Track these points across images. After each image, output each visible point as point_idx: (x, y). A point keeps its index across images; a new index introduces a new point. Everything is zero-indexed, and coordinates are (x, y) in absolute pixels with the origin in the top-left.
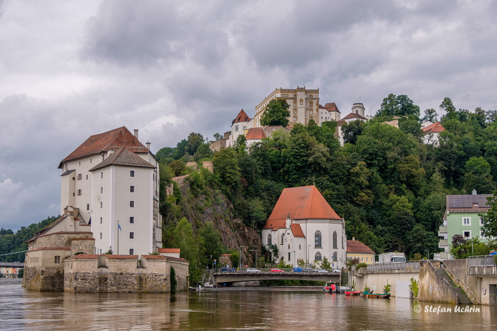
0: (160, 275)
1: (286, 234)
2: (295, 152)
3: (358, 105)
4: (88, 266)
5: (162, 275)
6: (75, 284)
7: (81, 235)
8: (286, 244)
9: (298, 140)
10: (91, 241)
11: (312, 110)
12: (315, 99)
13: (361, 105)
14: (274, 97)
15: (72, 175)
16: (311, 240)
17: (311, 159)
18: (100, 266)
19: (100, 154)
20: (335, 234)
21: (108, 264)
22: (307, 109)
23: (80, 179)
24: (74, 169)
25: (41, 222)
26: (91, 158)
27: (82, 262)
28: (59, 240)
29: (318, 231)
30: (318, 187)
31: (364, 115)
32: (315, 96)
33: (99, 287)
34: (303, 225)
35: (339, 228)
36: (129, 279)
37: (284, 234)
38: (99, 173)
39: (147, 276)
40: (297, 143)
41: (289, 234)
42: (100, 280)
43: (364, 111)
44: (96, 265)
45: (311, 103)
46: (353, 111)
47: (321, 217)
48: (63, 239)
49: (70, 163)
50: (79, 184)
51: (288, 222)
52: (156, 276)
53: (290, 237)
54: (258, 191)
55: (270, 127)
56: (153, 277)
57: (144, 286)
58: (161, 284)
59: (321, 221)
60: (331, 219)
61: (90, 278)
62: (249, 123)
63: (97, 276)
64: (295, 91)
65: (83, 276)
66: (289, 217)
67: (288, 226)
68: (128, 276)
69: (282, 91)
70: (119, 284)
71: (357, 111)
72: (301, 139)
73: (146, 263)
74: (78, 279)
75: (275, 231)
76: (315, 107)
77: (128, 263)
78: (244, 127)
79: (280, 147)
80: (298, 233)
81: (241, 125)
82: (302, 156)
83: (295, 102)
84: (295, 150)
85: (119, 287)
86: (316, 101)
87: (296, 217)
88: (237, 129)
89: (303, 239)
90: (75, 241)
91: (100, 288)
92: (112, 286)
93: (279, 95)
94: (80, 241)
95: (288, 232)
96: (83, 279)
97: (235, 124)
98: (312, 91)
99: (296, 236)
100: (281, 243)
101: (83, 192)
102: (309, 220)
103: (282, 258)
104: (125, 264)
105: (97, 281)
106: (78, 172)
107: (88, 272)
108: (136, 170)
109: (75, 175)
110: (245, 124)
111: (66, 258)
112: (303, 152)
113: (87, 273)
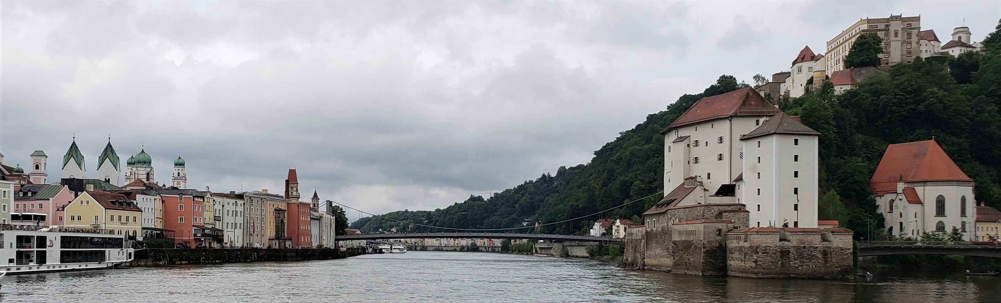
0: (846, 249)
1: (897, 200)
2: (899, 98)
3: (961, 30)
4: (769, 240)
5: (849, 249)
6: (755, 257)
7: (732, 207)
8: (896, 212)
9: (902, 83)
10: (745, 213)
11: (910, 43)
12: (915, 28)
13: (966, 29)
14: (857, 29)
15: (686, 142)
16: (931, 206)
17: (921, 107)
18: (781, 240)
19: (727, 118)
20: (963, 200)
21: (790, 238)
22: (903, 43)
23: (697, 146)
24: (689, 135)
25: (516, 187)
26: (712, 123)
27: (763, 236)
28: (709, 213)
29: (941, 196)
30: (937, 142)
31: (969, 42)
32: (914, 24)
33: (780, 261)
34: (919, 190)
35: (968, 192)
36: (813, 253)
37: (893, 201)
38: (755, 142)
39: (832, 250)
40: (902, 87)
41: (900, 200)
42: (782, 252)
43: (969, 37)
44: (778, 239)
45: (909, 35)
46: (953, 38)
47: (946, 179)
48: (713, 211)
49: (681, 129)
50: (695, 152)
51: (901, 186)
52: (842, 250)
53: (902, 204)
54: (854, 150)
55: (858, 69)
56: (839, 251)
57: (829, 260)
58: (848, 257)
59: (945, 183)
60: (959, 182)
61: (772, 251)
62: (818, 62)
63: (779, 250)
64: (888, 20)
65: (764, 250)
66: (901, 180)
67: (900, 190)
68: (812, 249)
69: (869, 21)
70: (803, 258)
71: (960, 38)
72: (907, 83)
73: (831, 237)
74: (759, 252)
75: (880, 196)
76: (914, 39)
77: (812, 236)
78: (810, 68)
79: (877, 94)
80: (915, 200)
81: (805, 65)
82: (907, 104)
83: (887, 35)
84: (898, 96)
85: (802, 261)
86: (916, 31)
87: (909, 179)
88: (800, 70)
89: (920, 205)
90: (726, 214)
91: (782, 262)
92: (795, 260)
93: (865, 27)
94: (732, 214)
95: (900, 197)
96: (764, 253)
97: (797, 65)
98: (910, 19)
99: (910, 202)
100: (888, 210)
101: (700, 160)
102: (929, 183)
103: (891, 229)
104: (808, 238)
105: (778, 254)
106: (693, 139)
107: (770, 245)
108: (800, 139)
109: (690, 142)
110: (811, 64)
111: (728, 231)
112: (910, 98)
113: (768, 246)
